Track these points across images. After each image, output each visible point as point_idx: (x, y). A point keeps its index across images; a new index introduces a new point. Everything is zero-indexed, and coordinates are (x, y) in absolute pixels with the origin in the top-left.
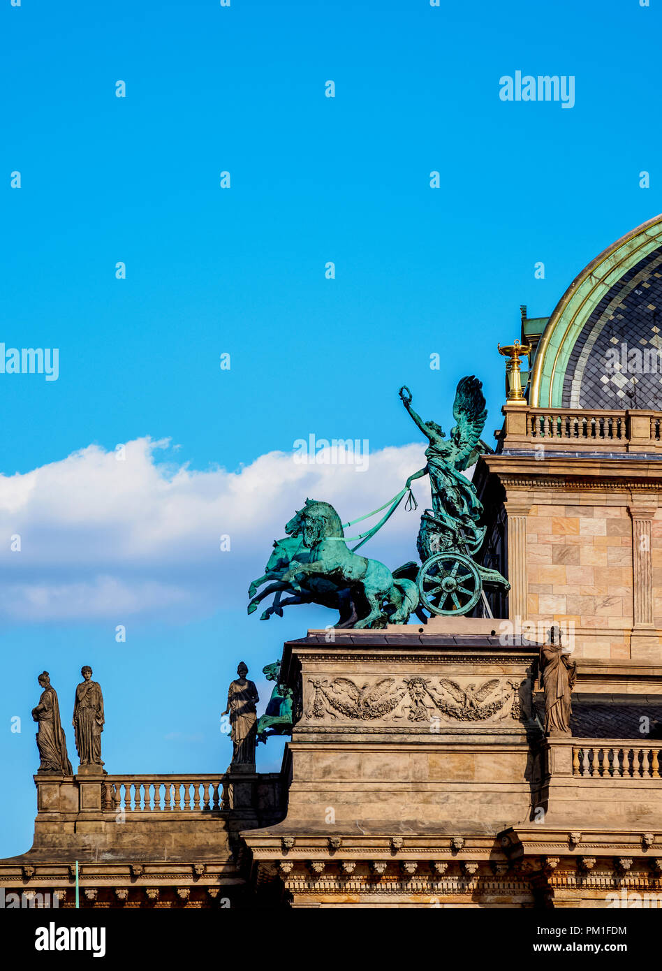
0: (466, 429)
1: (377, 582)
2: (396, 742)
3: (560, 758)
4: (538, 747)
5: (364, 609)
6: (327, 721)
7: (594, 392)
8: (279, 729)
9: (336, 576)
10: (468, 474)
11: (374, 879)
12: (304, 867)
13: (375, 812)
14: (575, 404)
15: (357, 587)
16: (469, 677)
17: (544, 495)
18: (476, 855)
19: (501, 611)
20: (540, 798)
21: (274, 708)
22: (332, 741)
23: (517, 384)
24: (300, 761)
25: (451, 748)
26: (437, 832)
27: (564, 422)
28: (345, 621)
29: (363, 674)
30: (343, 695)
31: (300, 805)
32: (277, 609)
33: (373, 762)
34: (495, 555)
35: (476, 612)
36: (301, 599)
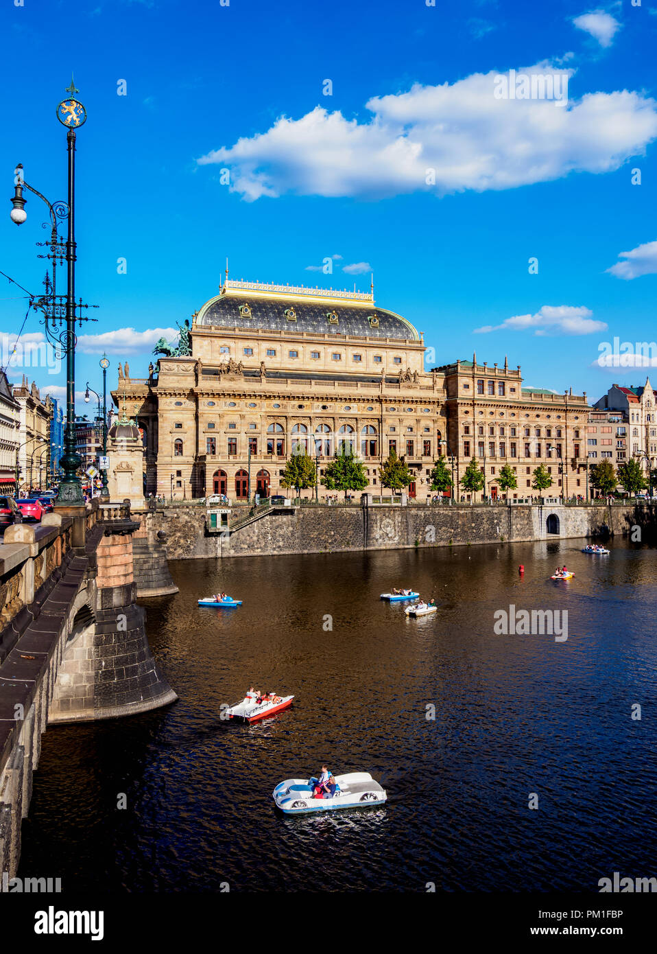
0: (186, 327)
1: (172, 350)
2: (175, 375)
3: (200, 377)
4: (197, 376)
5: (170, 354)
6: (164, 371)
7: (206, 323)
8: (157, 372)
9: (166, 349)
10: (186, 334)
11: (171, 395)
12: (160, 393)
13: (171, 385)
14: (203, 324)
15: (169, 351)
16: (186, 365)
17: (198, 338)
18: (187, 392)
19: (191, 355)
20: (197, 386)
21: (156, 369)
22: (165, 374)
23: (194, 321)
24: (160, 377)
25: (183, 376)
26: (181, 389)
27: (201, 327)
28: (167, 356)
29: (170, 364)
30: (167, 367)
31: (160, 384)
32: (157, 354)
33: (171, 378)
34: (190, 347)
35: (188, 355)
36: (160, 352)
